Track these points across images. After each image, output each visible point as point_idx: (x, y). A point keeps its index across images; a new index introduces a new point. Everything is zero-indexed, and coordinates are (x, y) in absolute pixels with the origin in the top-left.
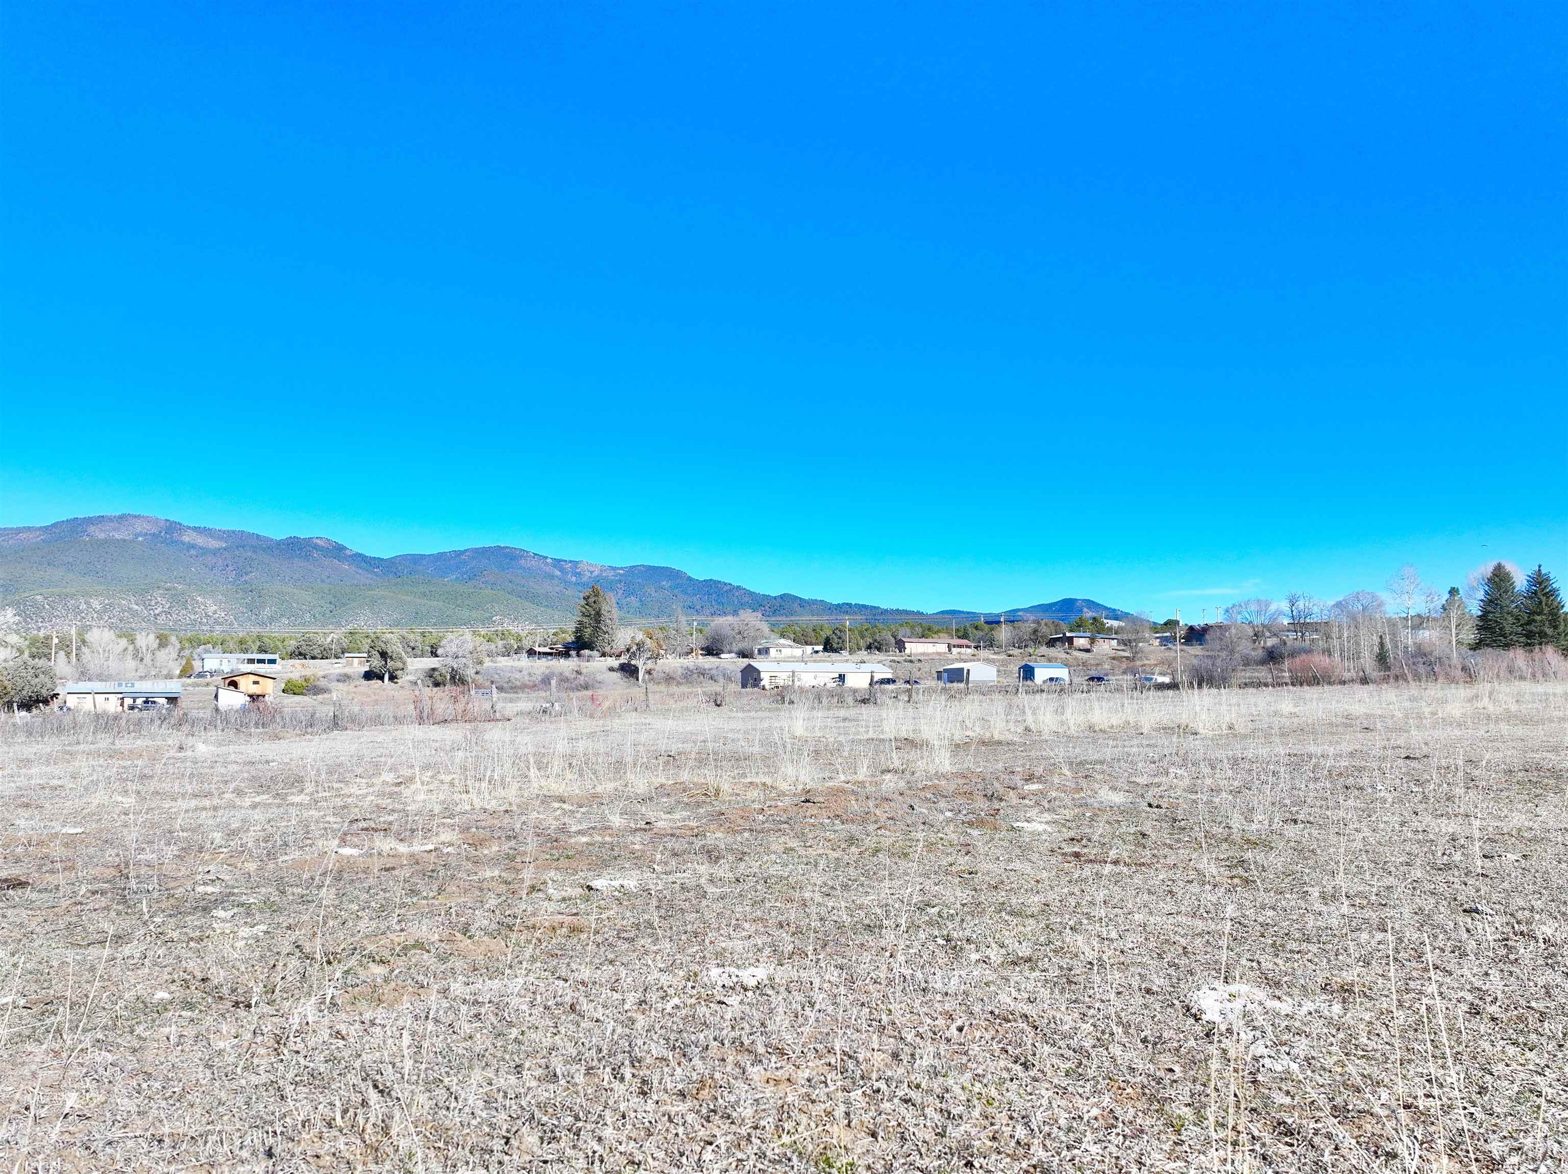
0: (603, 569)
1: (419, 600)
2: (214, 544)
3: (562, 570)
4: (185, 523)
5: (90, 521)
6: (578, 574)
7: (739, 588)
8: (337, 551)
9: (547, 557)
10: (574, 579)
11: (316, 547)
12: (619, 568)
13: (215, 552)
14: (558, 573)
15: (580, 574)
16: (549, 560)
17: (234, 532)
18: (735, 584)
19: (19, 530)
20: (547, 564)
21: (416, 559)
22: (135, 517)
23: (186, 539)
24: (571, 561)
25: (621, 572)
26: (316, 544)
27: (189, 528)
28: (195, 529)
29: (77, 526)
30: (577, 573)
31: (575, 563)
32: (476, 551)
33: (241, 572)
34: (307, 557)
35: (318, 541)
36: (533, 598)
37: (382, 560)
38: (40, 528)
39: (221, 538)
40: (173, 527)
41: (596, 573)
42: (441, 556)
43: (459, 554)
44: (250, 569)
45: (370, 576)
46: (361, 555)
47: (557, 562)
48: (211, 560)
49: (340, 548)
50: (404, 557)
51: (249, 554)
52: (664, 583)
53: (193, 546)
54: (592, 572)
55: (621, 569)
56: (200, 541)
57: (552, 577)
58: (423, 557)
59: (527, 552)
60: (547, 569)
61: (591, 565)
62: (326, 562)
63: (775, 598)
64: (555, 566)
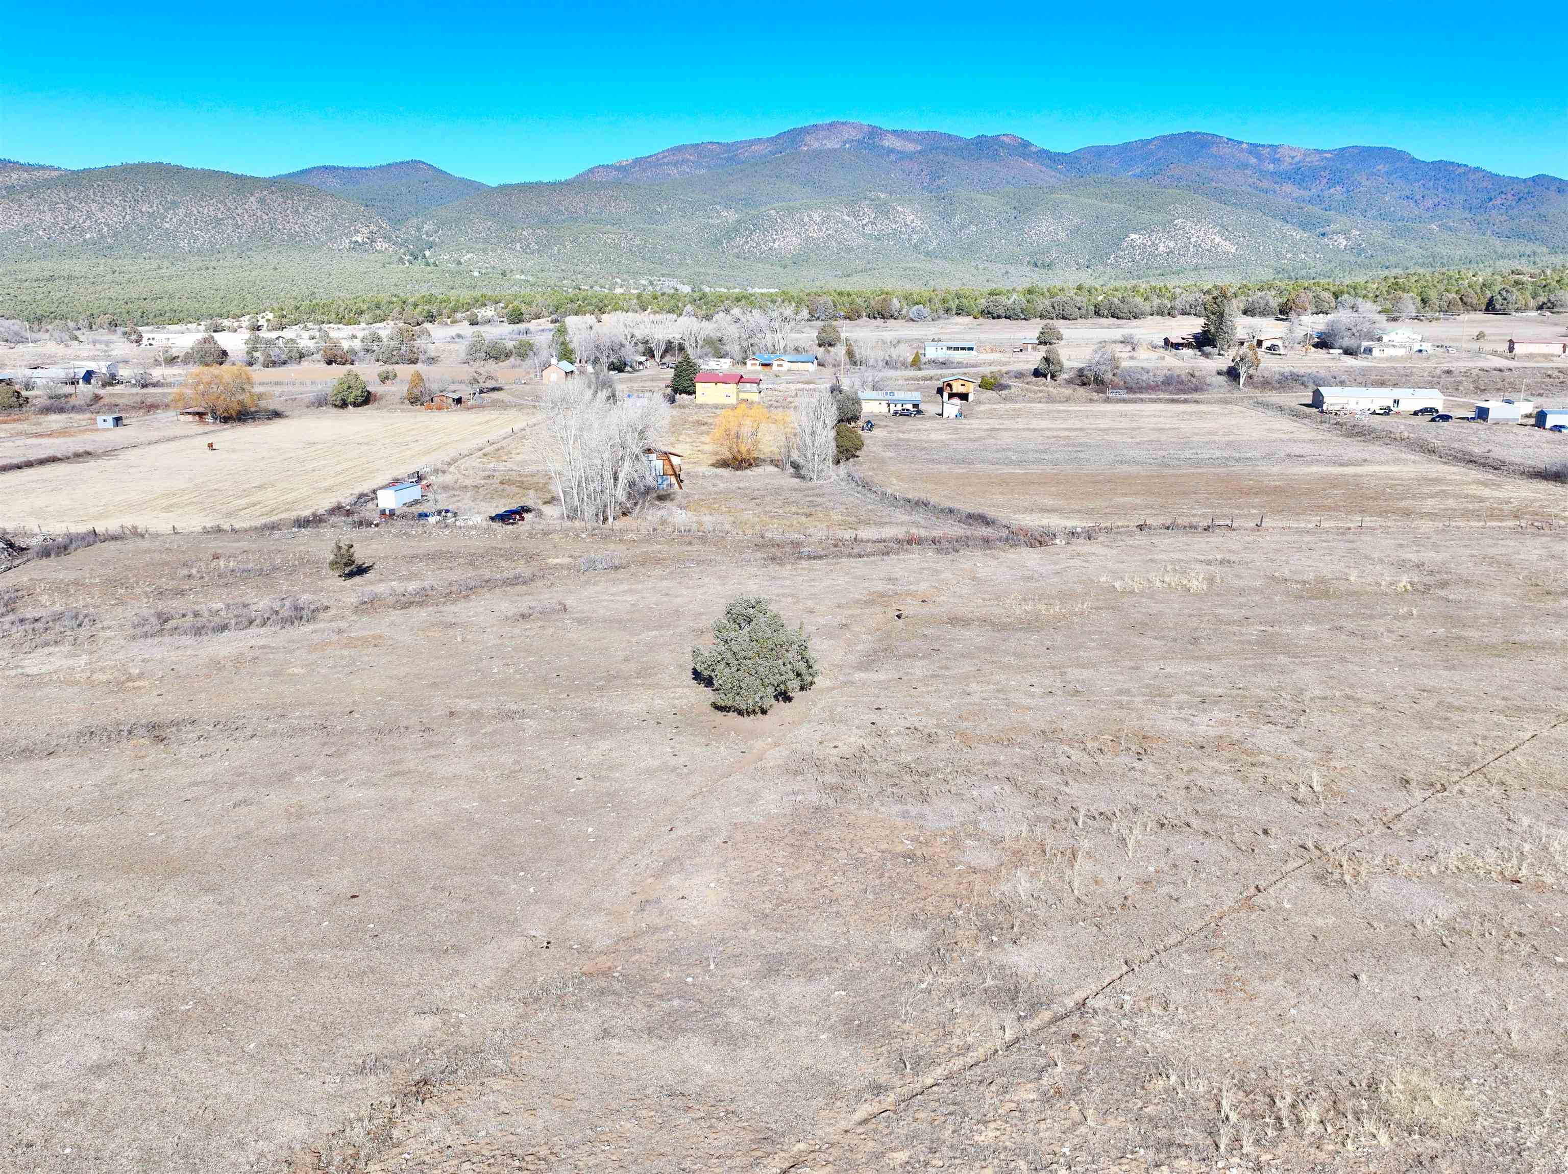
0: (1307, 153)
1: (1100, 203)
2: (911, 147)
3: (1259, 157)
4: (884, 127)
5: (805, 131)
6: (1277, 161)
7: (1477, 170)
8: (1023, 148)
9: (1242, 143)
10: (1271, 166)
11: (1003, 145)
12: (1326, 152)
13: (910, 156)
14: (1253, 161)
15: (1279, 160)
16: (1244, 146)
17: (927, 133)
18: (1473, 165)
19: (752, 143)
20: (1242, 150)
21: (1099, 152)
22: (843, 124)
23: (886, 143)
24: (1270, 146)
25: (1329, 156)
26: (1002, 142)
27: (887, 131)
28: (894, 132)
29: (796, 136)
30: (1275, 159)
31: (1275, 148)
32: (1162, 139)
33: (934, 177)
34: (995, 156)
35: (1005, 138)
36: (1219, 195)
37: (1065, 155)
38: (768, 140)
39: (916, 141)
40: (874, 132)
41: (1297, 159)
42: (1126, 148)
43: (1145, 143)
44: (942, 173)
45: (1053, 173)
46: (1045, 151)
47: (1254, 148)
48: (907, 165)
49: (1026, 144)
50: (1089, 150)
51: (941, 157)
52: (1379, 167)
53: (892, 151)
54: (1293, 158)
55: (1329, 152)
56: (898, 144)
57: (1246, 166)
58: (1107, 149)
59: (1221, 138)
60: (1241, 156)
61: (1292, 149)
62: (1013, 160)
63: (1525, 180)
64: (1250, 153)
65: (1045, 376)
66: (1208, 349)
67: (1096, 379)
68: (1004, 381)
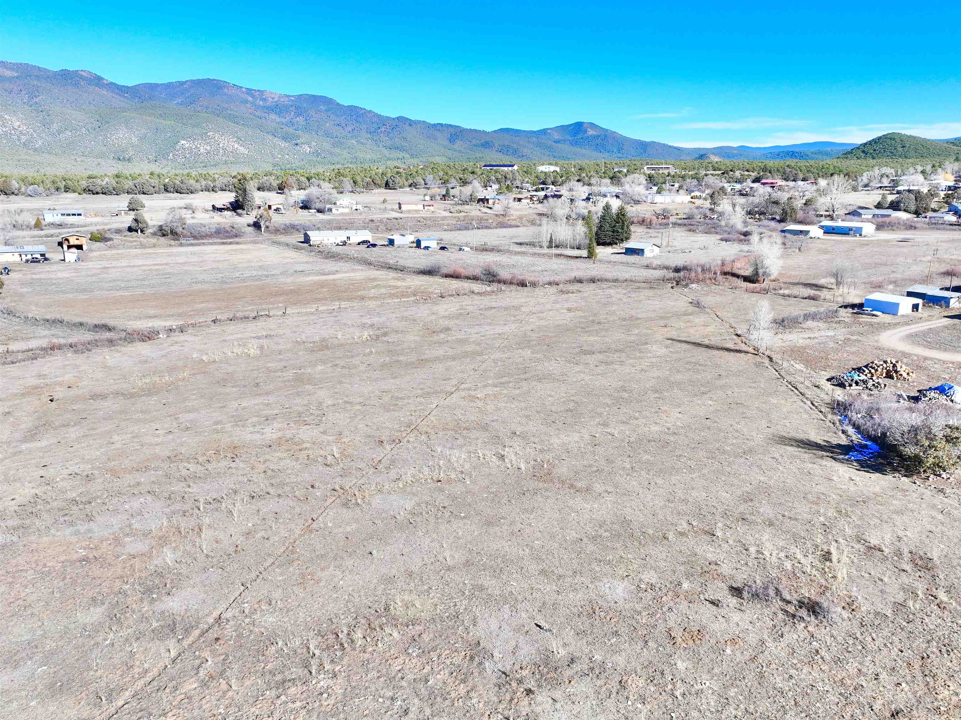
0: (281, 96)
1: (157, 120)
2: (8, 73)
3: (253, 96)
6: (265, 100)
7: (370, 111)
8: (97, 81)
9: (242, 87)
10: (261, 103)
11: (82, 77)
13: (10, 80)
14: (250, 99)
15: (265, 99)
16: (244, 90)
17: (21, 64)
18: (368, 108)
20: (243, 92)
21: (153, 87)
24: (259, 91)
25: (293, 98)
26: (81, 75)
30: (263, 99)
31: (262, 92)
32: (192, 81)
33: (31, 95)
34: (76, 85)
35: (83, 73)
36: (234, 119)
37: (129, 87)
39: (12, 69)
41: (276, 100)
42: (169, 85)
43: (182, 83)
44: (37, 94)
45: (122, 99)
46: (114, 84)
47: (249, 91)
48: (8, 86)
49: (100, 79)
50: (145, 85)
51: (35, 82)
52: (322, 107)
54: (273, 98)
55: (293, 96)
57: (246, 101)
58: (157, 85)
59: (229, 83)
60: (243, 96)
61: (271, 93)
62: (91, 88)
63: (394, 119)
64: (248, 94)
65: (137, 231)
66: (240, 211)
67: (172, 232)
68: (108, 235)
